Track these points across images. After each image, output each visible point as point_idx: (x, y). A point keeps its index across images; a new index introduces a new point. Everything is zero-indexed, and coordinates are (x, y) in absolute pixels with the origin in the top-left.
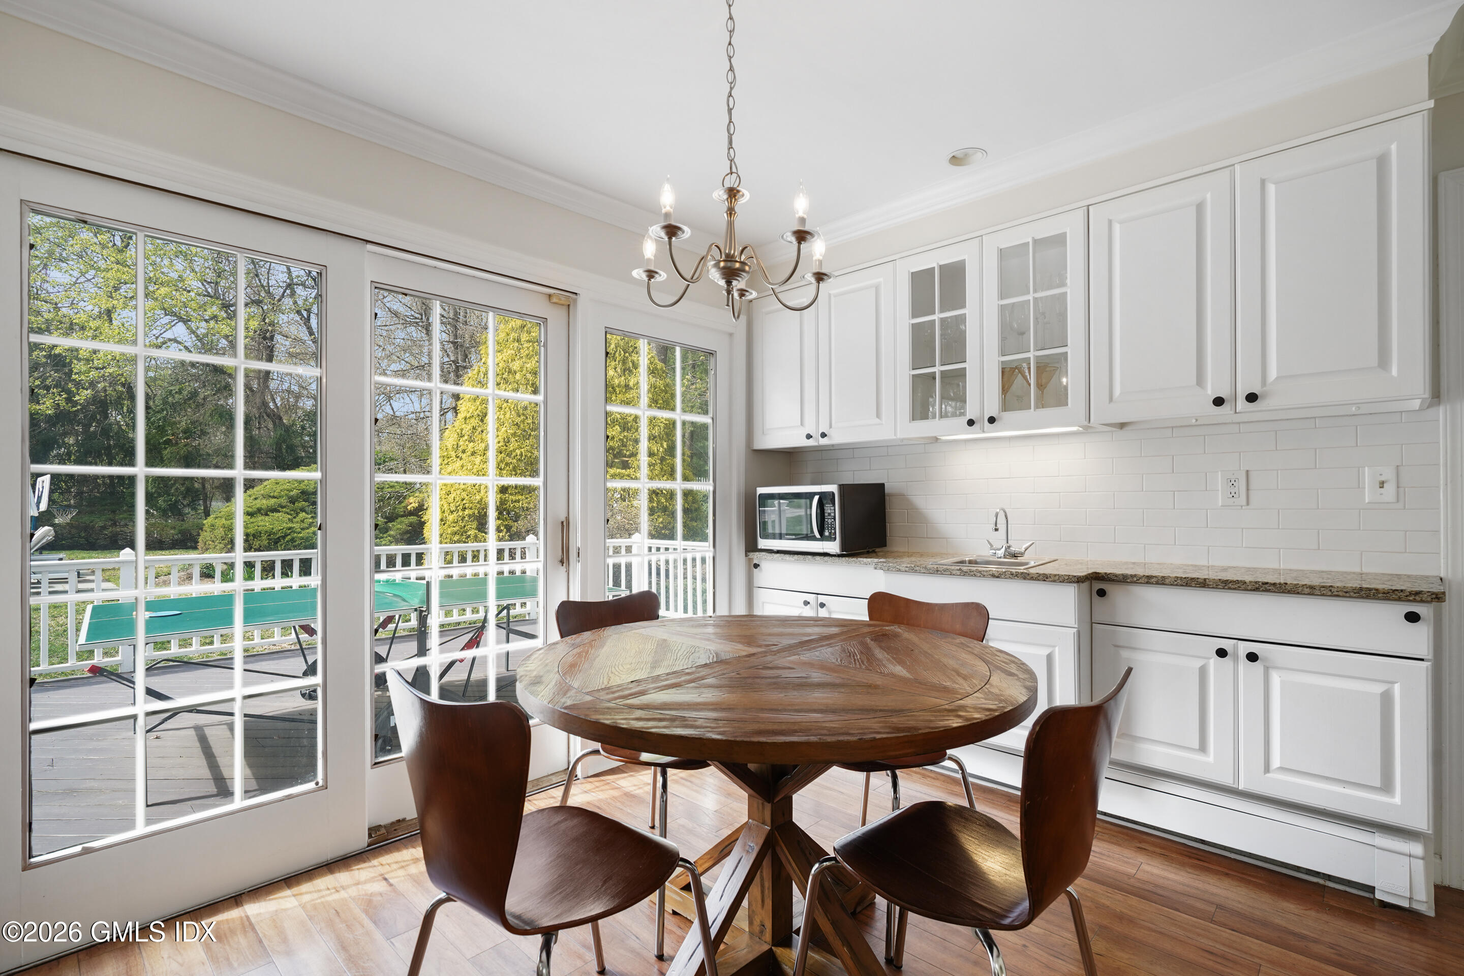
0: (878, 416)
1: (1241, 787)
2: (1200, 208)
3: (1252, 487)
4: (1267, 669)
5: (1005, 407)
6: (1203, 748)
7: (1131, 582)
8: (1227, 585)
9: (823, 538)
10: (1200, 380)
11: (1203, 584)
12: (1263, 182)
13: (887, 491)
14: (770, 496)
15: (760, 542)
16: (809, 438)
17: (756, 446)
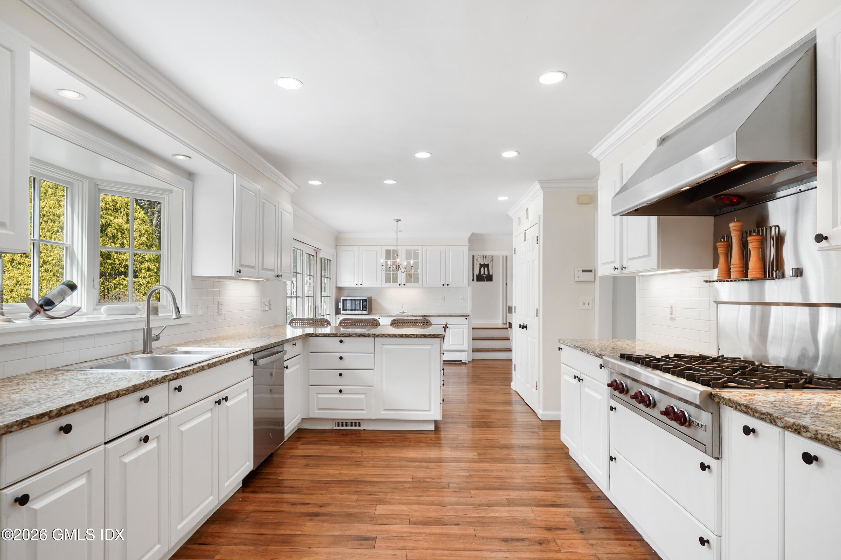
0: (377, 281)
3: (445, 299)
5: (407, 282)
8: (444, 316)
9: (363, 310)
10: (440, 281)
11: (441, 316)
12: (449, 250)
13: (372, 298)
14: (346, 300)
15: (342, 312)
16: (357, 285)
17: (338, 286)
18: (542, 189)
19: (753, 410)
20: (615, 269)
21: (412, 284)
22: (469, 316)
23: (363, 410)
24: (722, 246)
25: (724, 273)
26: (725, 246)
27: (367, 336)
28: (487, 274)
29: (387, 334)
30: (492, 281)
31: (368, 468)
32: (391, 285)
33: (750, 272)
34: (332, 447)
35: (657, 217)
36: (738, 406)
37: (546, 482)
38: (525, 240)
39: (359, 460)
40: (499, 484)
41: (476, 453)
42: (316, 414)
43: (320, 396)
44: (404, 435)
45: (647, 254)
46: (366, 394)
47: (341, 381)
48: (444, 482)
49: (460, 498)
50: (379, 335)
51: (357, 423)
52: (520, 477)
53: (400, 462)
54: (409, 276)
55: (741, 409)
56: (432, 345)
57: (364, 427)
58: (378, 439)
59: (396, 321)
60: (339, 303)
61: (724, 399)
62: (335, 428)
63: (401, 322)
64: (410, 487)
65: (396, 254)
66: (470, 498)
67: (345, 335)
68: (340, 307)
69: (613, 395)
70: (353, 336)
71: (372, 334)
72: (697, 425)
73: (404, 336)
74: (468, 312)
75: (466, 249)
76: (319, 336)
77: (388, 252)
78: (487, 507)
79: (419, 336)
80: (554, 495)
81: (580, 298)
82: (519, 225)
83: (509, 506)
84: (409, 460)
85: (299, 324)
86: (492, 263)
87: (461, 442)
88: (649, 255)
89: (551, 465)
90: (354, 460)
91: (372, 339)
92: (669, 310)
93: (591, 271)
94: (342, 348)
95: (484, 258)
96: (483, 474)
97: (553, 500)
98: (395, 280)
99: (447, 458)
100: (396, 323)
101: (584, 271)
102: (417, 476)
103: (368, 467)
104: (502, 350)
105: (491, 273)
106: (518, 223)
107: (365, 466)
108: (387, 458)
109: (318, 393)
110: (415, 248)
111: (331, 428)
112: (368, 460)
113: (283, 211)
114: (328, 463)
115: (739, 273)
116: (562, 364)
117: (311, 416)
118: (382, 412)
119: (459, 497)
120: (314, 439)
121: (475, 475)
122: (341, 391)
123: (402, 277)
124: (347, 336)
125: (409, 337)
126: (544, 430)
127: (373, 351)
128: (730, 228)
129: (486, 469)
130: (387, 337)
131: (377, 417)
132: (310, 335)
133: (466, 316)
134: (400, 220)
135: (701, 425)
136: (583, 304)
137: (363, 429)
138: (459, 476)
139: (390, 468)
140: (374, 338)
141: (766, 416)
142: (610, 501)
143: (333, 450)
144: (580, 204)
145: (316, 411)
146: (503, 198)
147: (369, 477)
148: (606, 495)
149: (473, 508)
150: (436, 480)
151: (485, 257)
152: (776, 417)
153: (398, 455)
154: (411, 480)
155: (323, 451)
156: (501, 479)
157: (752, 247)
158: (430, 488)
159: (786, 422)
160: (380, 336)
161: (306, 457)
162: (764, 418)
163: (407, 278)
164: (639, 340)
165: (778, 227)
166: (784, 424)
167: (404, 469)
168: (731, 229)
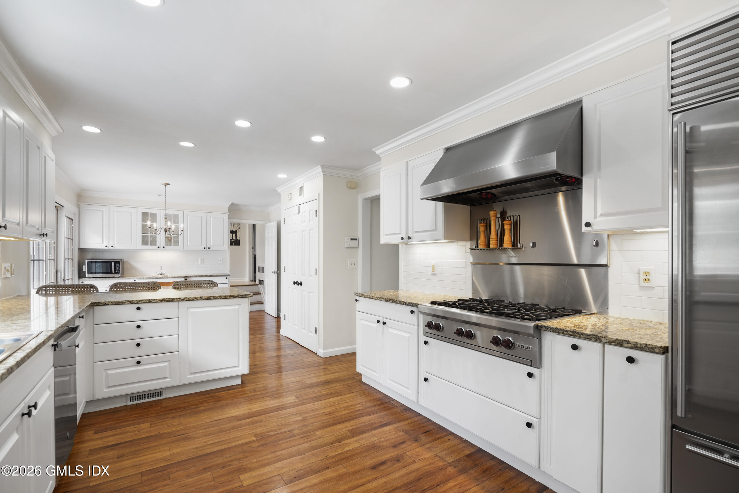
0: (131, 243)
5: (167, 244)
9: (115, 273)
12: (210, 217)
13: (125, 261)
14: (92, 262)
15: (87, 275)
16: (106, 246)
17: (81, 247)
18: (323, 173)
19: (580, 334)
20: (402, 238)
21: (172, 247)
22: (229, 275)
23: (166, 378)
24: (483, 226)
25: (484, 244)
26: (484, 226)
27: (171, 301)
28: (235, 239)
29: (194, 297)
30: (239, 245)
31: (200, 439)
32: (149, 247)
33: (505, 244)
34: (140, 426)
35: (443, 203)
36: (565, 332)
37: (364, 408)
38: (299, 213)
39: (183, 432)
40: (332, 419)
41: (294, 397)
42: (105, 392)
43: (109, 372)
44: (214, 394)
45: (434, 229)
46: (169, 361)
47: (139, 351)
48: (286, 432)
49: (312, 442)
50: (185, 298)
51: (158, 393)
52: (343, 409)
53: (230, 423)
54: (168, 239)
55: (568, 334)
56: (240, 305)
57: (165, 395)
58: (189, 405)
59: (179, 284)
60: (84, 266)
61: (550, 328)
62: (129, 403)
63: (184, 284)
64: (259, 446)
65: (154, 217)
66: (319, 439)
67: (143, 301)
68: (84, 270)
69: (426, 332)
70: (154, 301)
71: (177, 299)
72: (523, 348)
73: (212, 298)
74: (227, 272)
75: (226, 217)
76: (108, 305)
77: (145, 215)
78: (338, 443)
79: (228, 297)
80: (377, 416)
81: (349, 260)
82: (290, 200)
83: (353, 437)
84: (238, 418)
85: (53, 292)
86: (239, 230)
87: (274, 390)
88: (435, 230)
89: (357, 393)
90: (178, 434)
91: (177, 303)
92: (431, 269)
93: (356, 239)
94: (139, 315)
95: (233, 226)
96: (313, 414)
97: (379, 421)
98: (153, 242)
99: (272, 407)
100: (179, 285)
101: (352, 239)
102: (257, 433)
103: (199, 437)
104: (255, 303)
105: (238, 239)
106: (289, 198)
107: (195, 438)
108: (214, 422)
109: (107, 370)
110: (176, 213)
111: (124, 404)
112: (194, 430)
113: (47, 157)
114: (147, 446)
115: (495, 244)
116: (357, 312)
117: (98, 396)
118: (188, 377)
119: (310, 441)
120: (109, 423)
121: (307, 417)
122: (139, 363)
123: (161, 238)
124: (146, 303)
125: (217, 299)
126: (330, 366)
127: (177, 316)
128: (489, 214)
129: (312, 409)
130: (193, 300)
131: (183, 382)
132: (95, 305)
133: (226, 276)
134: (169, 184)
135: (528, 347)
136: (351, 264)
137: (164, 398)
138: (295, 422)
139: (225, 432)
140: (178, 302)
141: (591, 337)
142: (413, 410)
143: (143, 429)
144: (348, 188)
145: (105, 390)
146: (282, 176)
147: (209, 448)
148: (408, 406)
149: (330, 448)
150: (278, 431)
151: (233, 224)
152: (601, 336)
153: (223, 416)
154: (254, 438)
155: (131, 434)
156: (330, 415)
157: (507, 227)
158: (278, 441)
159: (609, 339)
160: (186, 300)
161: (113, 447)
162: (590, 338)
163: (166, 241)
164: (403, 290)
165: (519, 216)
166: (608, 340)
167: (239, 429)
168: (491, 215)
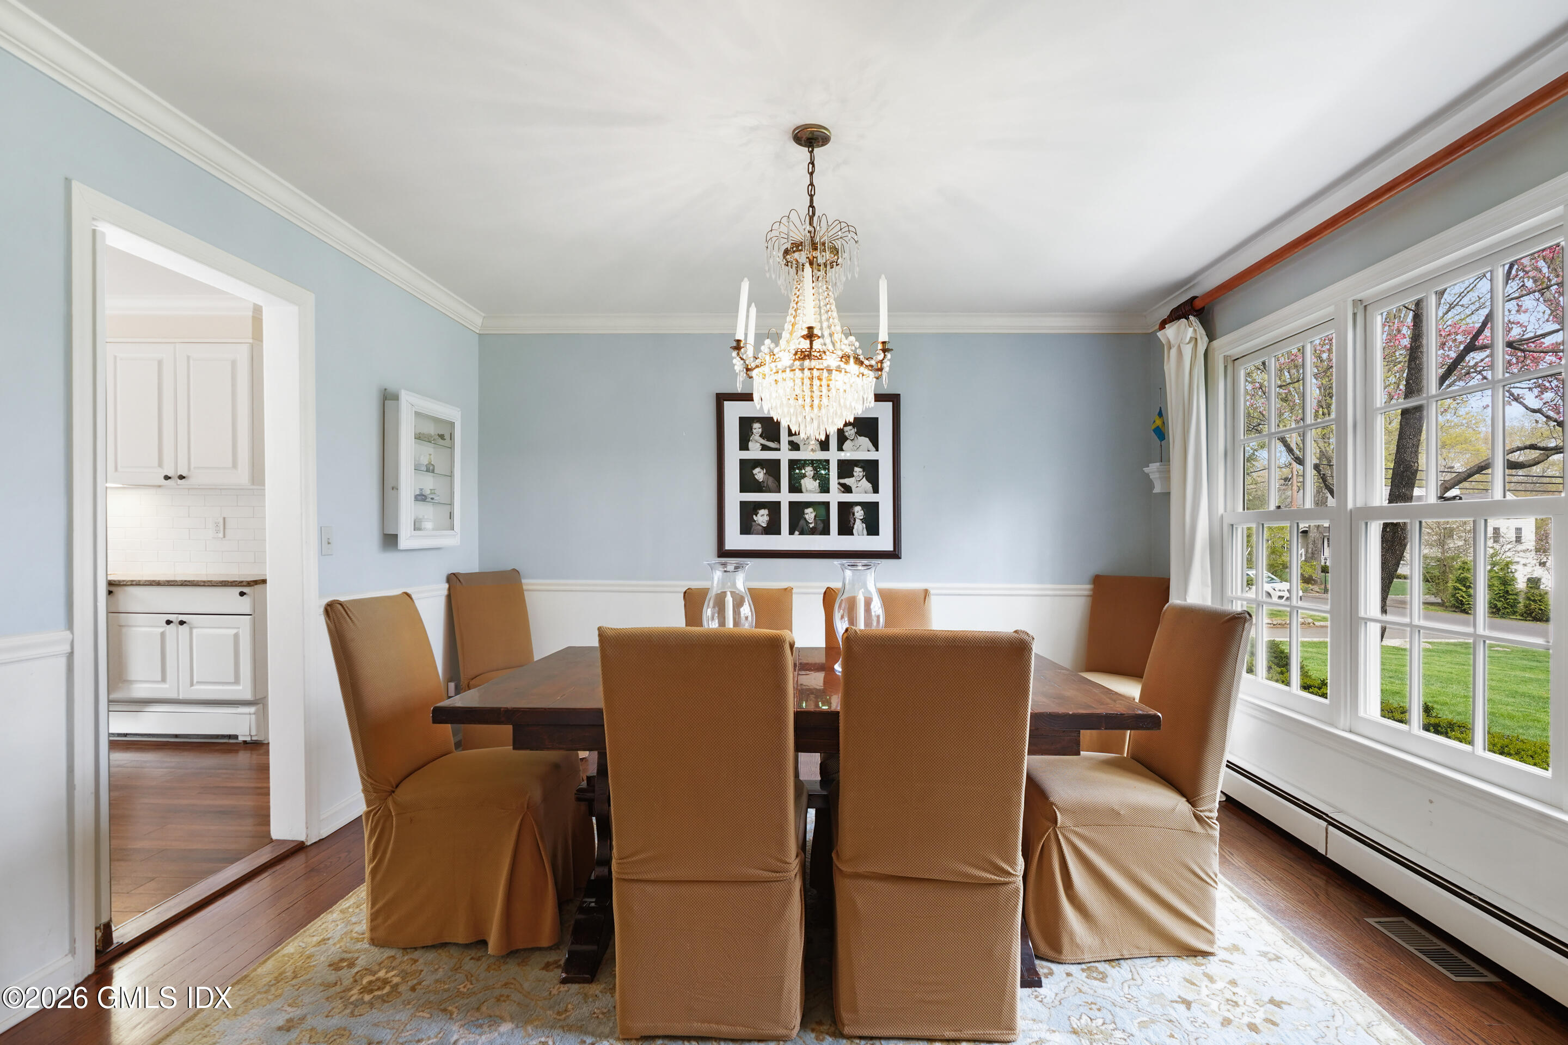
1: (181, 697)
2: (160, 363)
3: (227, 527)
4: (191, 629)
6: (164, 680)
7: (123, 585)
